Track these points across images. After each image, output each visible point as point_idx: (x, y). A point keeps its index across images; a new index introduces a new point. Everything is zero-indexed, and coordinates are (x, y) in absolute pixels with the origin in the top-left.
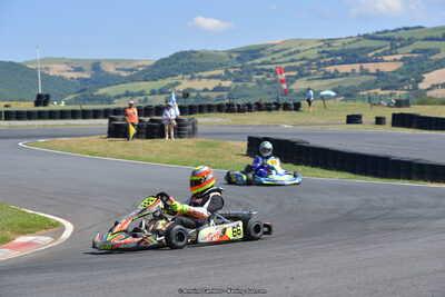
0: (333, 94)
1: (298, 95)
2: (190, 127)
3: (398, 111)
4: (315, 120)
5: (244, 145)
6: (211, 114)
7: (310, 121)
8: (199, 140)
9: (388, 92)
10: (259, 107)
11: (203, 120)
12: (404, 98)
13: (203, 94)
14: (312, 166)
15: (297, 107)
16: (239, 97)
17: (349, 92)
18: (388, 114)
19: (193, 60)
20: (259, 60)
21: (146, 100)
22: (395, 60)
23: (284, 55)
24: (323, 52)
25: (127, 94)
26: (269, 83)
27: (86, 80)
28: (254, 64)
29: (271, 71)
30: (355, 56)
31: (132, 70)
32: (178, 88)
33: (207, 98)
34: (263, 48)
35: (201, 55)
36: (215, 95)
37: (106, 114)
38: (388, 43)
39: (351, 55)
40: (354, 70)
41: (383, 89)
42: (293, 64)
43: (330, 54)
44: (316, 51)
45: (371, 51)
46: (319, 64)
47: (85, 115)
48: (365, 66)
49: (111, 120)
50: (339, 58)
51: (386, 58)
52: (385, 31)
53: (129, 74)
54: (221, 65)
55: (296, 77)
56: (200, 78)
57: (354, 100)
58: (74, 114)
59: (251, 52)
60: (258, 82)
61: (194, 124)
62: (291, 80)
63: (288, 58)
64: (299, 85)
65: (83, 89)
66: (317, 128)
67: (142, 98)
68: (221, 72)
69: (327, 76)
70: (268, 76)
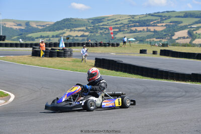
0: (134, 40)
1: (118, 40)
2: (69, 53)
3: (163, 48)
4: (126, 51)
5: (93, 62)
6: (79, 47)
7: (123, 52)
8: (74, 59)
9: (159, 40)
10: (101, 45)
11: (75, 50)
12: (166, 43)
13: (76, 38)
14: (124, 72)
15: (118, 45)
16: (92, 40)
17: (141, 39)
18: (158, 50)
19: (72, 23)
20: (101, 24)
21: (50, 40)
22: (162, 26)
23: (113, 22)
24: (130, 21)
25: (41, 37)
26: (105, 34)
27: (23, 30)
28: (99, 25)
29: (107, 28)
30: (145, 23)
31: (44, 26)
32: (64, 35)
33: (77, 40)
34: (103, 18)
35: (76, 20)
36: (81, 38)
37: (31, 45)
38: (160, 18)
39: (143, 23)
40: (144, 30)
41: (156, 39)
42: (116, 26)
43: (133, 22)
44: (127, 20)
45: (152, 21)
46: (128, 26)
47: (22, 45)
48: (149, 28)
49: (34, 48)
50: (137, 24)
51: (158, 25)
52: (159, 13)
53: (42, 27)
54: (84, 25)
55: (118, 32)
56: (75, 30)
57: (144, 43)
58: (16, 45)
59: (98, 20)
60: (101, 33)
61: (71, 51)
62: (115, 33)
63: (115, 23)
64: (120, 35)
65: (21, 34)
66: (127, 55)
67: (48, 39)
68: (84, 28)
69: (132, 32)
70: (105, 31)
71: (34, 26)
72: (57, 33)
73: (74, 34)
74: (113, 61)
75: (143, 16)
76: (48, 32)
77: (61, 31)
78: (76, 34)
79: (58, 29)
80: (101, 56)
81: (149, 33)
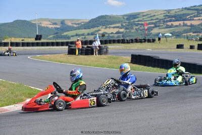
0: (170, 35)
1: (154, 35)
2: (105, 50)
3: (201, 43)
4: (162, 47)
5: (129, 58)
6: (115, 44)
7: (160, 47)
8: (109, 56)
9: (196, 34)
10: (137, 41)
11: (111, 47)
13: (111, 35)
14: (161, 68)
15: (154, 41)
16: (127, 36)
17: (178, 34)
18: (196, 44)
19: (107, 19)
20: (136, 20)
21: (85, 38)
22: (199, 19)
23: (148, 17)
24: (166, 16)
25: (77, 35)
26: (141, 30)
27: (58, 28)
28: (134, 21)
29: (142, 24)
30: (181, 18)
31: (79, 24)
32: (99, 32)
33: (113, 37)
34: (139, 14)
35: (110, 17)
36: (116, 35)
37: (67, 44)
38: (196, 12)
39: (179, 17)
40: (180, 24)
41: (193, 33)
42: (152, 21)
43: (169, 17)
44: (163, 15)
45: (188, 15)
46: (164, 21)
47: (58, 44)
48: (186, 22)
49: (69, 46)
50: (173, 18)
51: (195, 18)
52: (195, 6)
53: (77, 26)
54: (119, 22)
55: (153, 27)
56: (110, 27)
57: (180, 38)
58: (52, 44)
59: (133, 16)
60: (136, 29)
61: (107, 49)
62: (151, 29)
63: (150, 19)
64: (155, 31)
65: (57, 32)
66: (163, 50)
67: (83, 37)
68: (119, 25)
69: (168, 27)
70: (141, 27)
71: (70, 24)
72: (92, 30)
73: (109, 31)
74: (149, 57)
75: (178, 10)
76: (83, 30)
77: (96, 29)
78: (111, 31)
79: (93, 27)
80: (137, 53)
81: (186, 28)
